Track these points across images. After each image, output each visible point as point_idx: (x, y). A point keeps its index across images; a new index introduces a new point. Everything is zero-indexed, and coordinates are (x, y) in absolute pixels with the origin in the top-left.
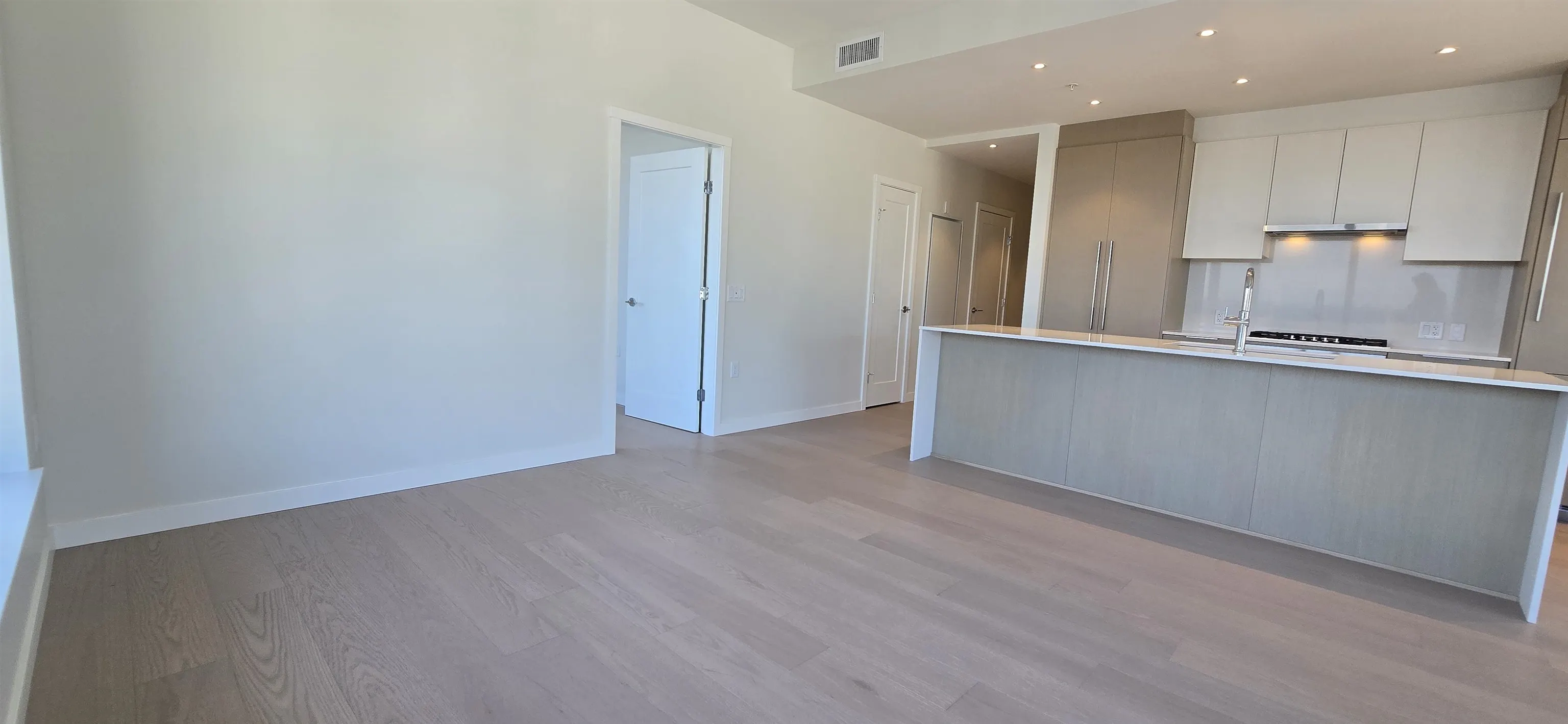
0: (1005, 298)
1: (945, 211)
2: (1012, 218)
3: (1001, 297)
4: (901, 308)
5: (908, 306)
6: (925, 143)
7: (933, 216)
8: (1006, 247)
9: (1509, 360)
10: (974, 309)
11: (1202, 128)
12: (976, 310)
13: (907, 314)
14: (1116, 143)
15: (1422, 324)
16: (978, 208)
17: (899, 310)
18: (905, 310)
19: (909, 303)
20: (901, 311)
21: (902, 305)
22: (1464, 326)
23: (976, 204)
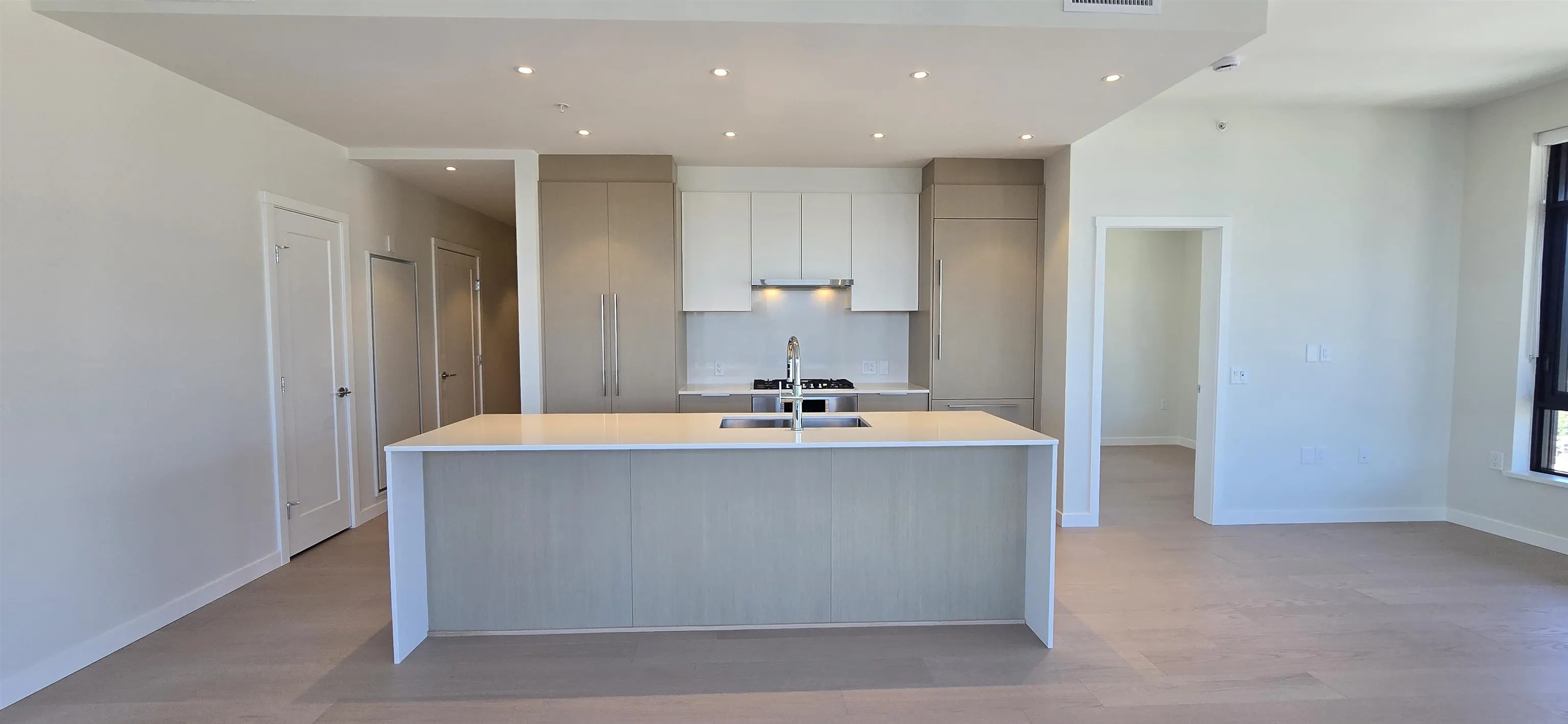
0: (480, 354)
1: (388, 248)
2: (478, 258)
3: (476, 354)
4: (335, 391)
5: (347, 386)
6: (346, 152)
7: (372, 255)
8: (475, 292)
9: (928, 391)
10: (444, 373)
11: (684, 176)
12: (448, 376)
13: (347, 398)
14: (606, 183)
15: (864, 362)
16: (435, 245)
17: (332, 395)
18: (343, 392)
19: (348, 385)
20: (335, 397)
21: (336, 387)
22: (887, 362)
23: (431, 241)
